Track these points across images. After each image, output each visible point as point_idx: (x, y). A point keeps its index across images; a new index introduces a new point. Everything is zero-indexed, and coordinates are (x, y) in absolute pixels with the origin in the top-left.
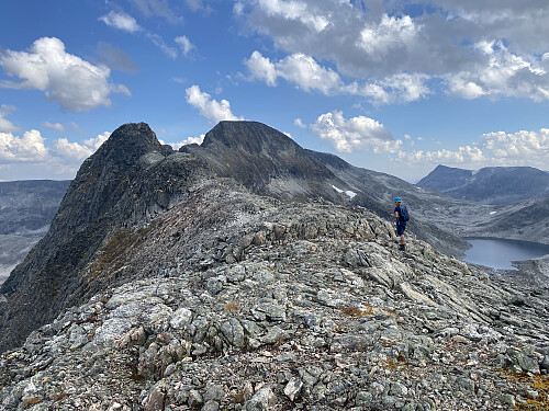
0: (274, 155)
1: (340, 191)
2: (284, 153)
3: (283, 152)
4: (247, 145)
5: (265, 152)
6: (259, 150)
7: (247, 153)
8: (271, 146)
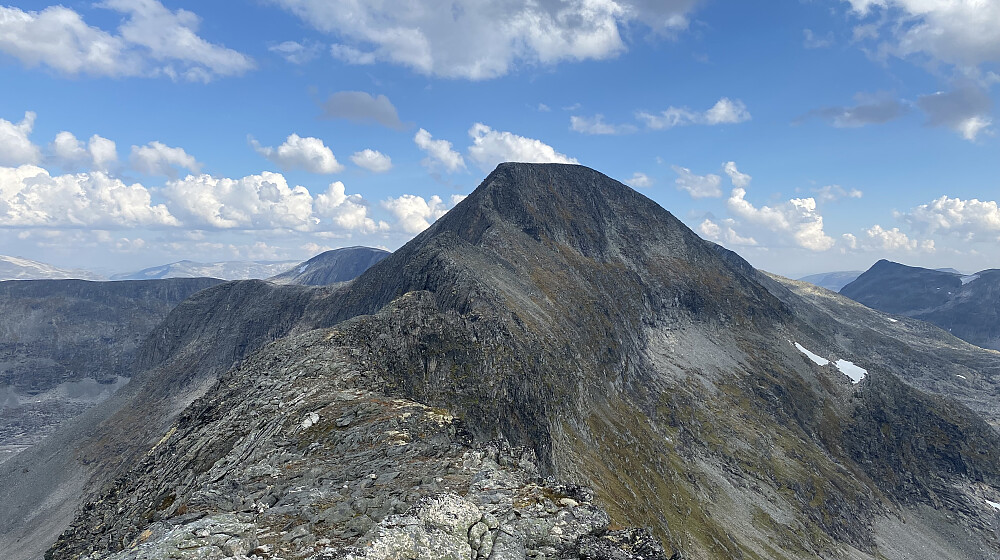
0: (638, 257)
1: (821, 361)
2: (659, 251)
3: (654, 248)
4: (575, 231)
5: (614, 249)
6: (601, 245)
7: (577, 253)
8: (625, 229)
